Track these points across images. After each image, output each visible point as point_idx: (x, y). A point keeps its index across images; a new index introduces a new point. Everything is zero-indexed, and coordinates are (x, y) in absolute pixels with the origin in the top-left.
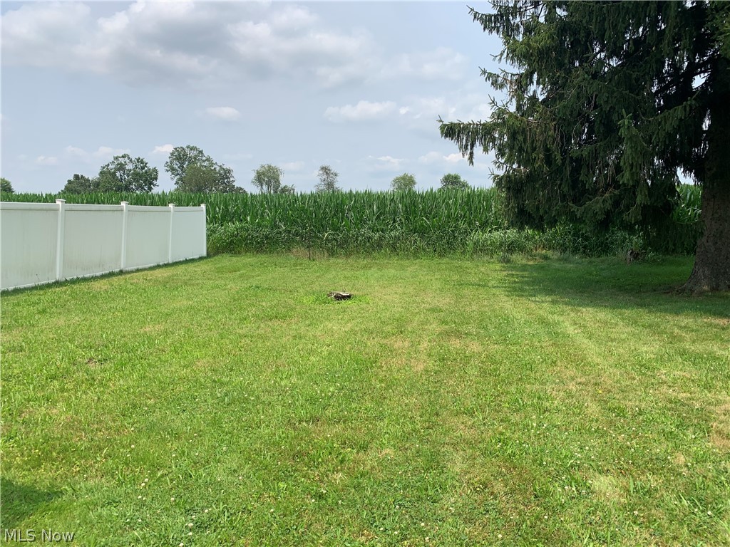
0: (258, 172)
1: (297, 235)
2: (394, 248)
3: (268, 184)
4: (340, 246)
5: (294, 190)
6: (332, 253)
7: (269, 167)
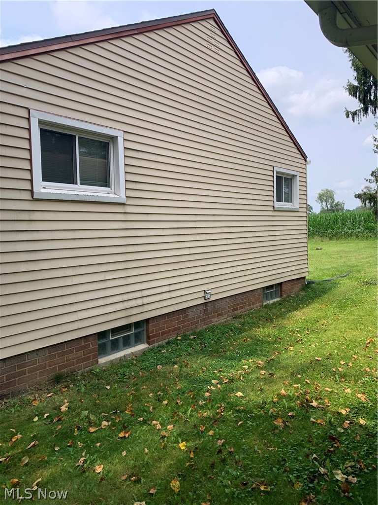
0: (319, 194)
1: (317, 232)
2: (357, 236)
3: (327, 202)
4: (334, 236)
5: (344, 204)
6: (331, 239)
7: (327, 190)
